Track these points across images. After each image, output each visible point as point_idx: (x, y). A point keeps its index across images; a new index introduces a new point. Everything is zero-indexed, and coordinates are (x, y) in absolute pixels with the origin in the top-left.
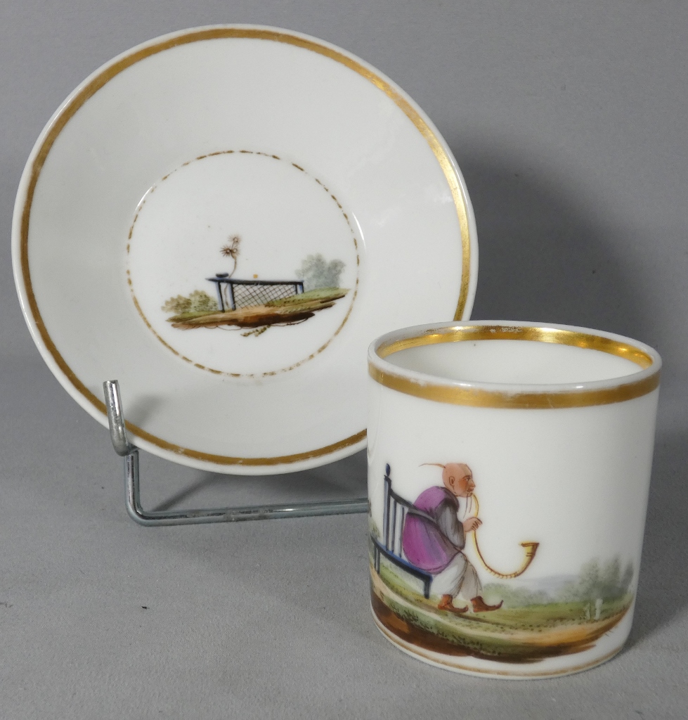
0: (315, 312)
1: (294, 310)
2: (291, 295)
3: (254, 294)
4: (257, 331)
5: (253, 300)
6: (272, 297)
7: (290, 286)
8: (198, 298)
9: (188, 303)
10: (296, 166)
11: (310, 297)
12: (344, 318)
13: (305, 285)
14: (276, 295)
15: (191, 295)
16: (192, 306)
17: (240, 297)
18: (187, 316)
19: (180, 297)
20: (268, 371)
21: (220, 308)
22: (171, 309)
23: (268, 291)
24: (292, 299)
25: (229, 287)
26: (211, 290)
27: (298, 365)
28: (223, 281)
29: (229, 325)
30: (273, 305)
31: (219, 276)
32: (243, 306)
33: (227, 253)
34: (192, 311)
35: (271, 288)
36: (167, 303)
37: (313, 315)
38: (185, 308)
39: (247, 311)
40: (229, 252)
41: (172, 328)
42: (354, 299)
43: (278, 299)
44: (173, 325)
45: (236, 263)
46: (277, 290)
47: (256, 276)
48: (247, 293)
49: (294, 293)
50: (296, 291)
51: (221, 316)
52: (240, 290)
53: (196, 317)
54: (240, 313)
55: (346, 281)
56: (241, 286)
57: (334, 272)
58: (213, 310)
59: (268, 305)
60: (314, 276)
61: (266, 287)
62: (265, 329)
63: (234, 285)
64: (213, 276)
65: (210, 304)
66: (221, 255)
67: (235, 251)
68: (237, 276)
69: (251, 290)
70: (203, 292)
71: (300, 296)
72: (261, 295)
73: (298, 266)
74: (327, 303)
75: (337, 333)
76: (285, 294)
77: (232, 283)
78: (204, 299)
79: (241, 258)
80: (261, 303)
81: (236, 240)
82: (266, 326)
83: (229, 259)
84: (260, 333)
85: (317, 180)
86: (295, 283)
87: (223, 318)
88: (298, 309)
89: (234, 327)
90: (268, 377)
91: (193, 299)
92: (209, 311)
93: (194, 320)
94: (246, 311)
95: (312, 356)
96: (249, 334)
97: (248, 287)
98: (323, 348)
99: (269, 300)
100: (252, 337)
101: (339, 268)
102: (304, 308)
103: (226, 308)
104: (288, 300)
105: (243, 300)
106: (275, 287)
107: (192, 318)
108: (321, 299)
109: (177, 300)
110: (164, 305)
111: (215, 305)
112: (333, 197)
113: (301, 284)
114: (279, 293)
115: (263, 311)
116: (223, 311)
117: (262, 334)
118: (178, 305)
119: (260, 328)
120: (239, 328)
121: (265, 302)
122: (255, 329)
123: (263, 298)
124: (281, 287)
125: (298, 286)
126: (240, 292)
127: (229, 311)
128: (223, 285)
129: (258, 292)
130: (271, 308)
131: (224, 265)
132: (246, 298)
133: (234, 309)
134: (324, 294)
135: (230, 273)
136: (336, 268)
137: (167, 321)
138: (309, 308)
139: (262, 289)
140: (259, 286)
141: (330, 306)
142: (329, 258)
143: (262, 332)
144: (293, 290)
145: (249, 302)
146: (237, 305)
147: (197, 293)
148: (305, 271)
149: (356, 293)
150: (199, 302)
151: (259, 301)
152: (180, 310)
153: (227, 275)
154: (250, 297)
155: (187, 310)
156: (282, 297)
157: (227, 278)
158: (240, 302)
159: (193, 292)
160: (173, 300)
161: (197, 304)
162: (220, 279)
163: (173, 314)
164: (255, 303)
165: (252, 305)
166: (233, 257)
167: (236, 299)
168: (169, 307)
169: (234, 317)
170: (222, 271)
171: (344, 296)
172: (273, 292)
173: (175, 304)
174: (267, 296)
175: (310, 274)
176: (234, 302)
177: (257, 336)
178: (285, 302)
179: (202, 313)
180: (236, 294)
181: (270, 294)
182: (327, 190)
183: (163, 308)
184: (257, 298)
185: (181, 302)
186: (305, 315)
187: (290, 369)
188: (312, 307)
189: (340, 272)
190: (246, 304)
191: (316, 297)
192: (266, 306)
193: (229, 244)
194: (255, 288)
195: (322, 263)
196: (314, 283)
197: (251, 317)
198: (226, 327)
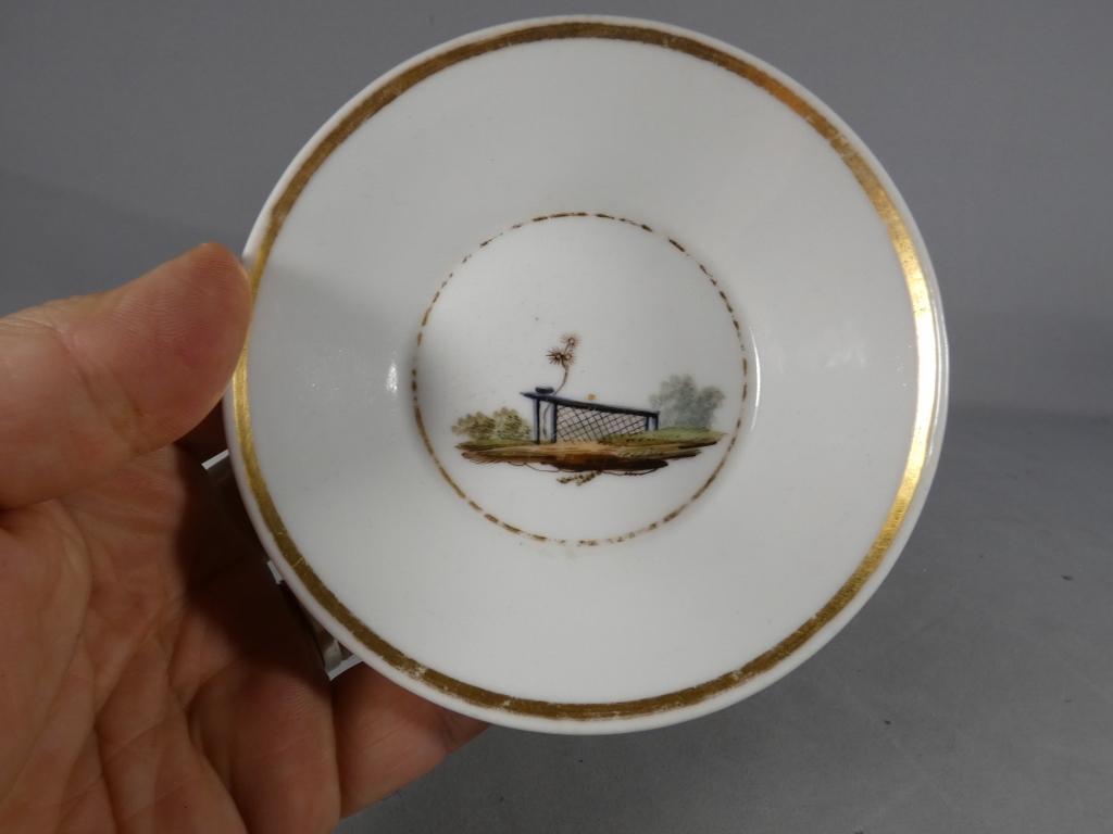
0: (669, 461)
1: (639, 453)
2: (638, 431)
3: (585, 423)
4: (581, 477)
5: (582, 431)
6: (611, 431)
7: (639, 418)
8: (505, 419)
9: (490, 424)
10: (674, 243)
11: (666, 439)
12: (709, 476)
13: (661, 419)
14: (616, 428)
15: (496, 414)
16: (495, 430)
17: (565, 425)
18: (485, 443)
19: (480, 415)
20: (588, 538)
21: (533, 437)
22: (465, 431)
23: (606, 420)
24: (639, 436)
25: (551, 406)
26: (526, 410)
27: (632, 535)
28: (544, 399)
29: (543, 463)
30: (610, 443)
31: (540, 390)
32: (567, 438)
33: (556, 359)
34: (494, 437)
35: (611, 417)
36: (461, 421)
37: (666, 465)
38: (486, 431)
39: (572, 446)
40: (560, 358)
41: (463, 458)
42: (729, 449)
43: (618, 434)
44: (464, 455)
45: (566, 374)
46: (619, 420)
47: (592, 397)
48: (576, 420)
49: (643, 429)
50: (647, 425)
51: (534, 449)
52: (566, 414)
53: (497, 446)
54: (561, 448)
55: (721, 421)
56: (568, 409)
57: (706, 405)
58: (524, 439)
59: (603, 441)
60: (676, 407)
61: (603, 414)
62: (593, 476)
63: (559, 407)
64: (532, 390)
65: (521, 430)
66: (547, 360)
67: (568, 357)
68: (566, 393)
69: (582, 417)
70: (513, 411)
71: (651, 434)
72: (594, 426)
73: (656, 390)
74: (689, 450)
75: (696, 497)
76: (630, 428)
77: (557, 403)
78: (514, 421)
79: (574, 369)
80: (593, 438)
81: (572, 342)
82: (594, 472)
83: (558, 369)
84: (584, 481)
85: (702, 267)
86: (646, 414)
87: (536, 453)
88: (646, 452)
89: (549, 467)
90: (585, 548)
91: (497, 420)
92: (517, 439)
93: (495, 450)
94: (569, 445)
95: (654, 526)
96: (569, 480)
97: (578, 411)
98: (673, 515)
99: (605, 433)
100: (572, 484)
101: (714, 400)
102: (654, 452)
103: (542, 438)
104: (633, 437)
105: (569, 430)
106: (617, 415)
107: (492, 447)
108: (680, 442)
109: (475, 418)
110: (456, 424)
111: (528, 432)
112: (722, 295)
113: (655, 416)
114: (622, 426)
115: (594, 448)
116: (538, 442)
117: (588, 483)
118: (476, 426)
119: (585, 474)
120: (556, 469)
121: (599, 436)
122: (578, 474)
123: (597, 431)
124: (625, 417)
125: (651, 420)
126: (566, 417)
127: (546, 443)
128: (544, 405)
129: (592, 420)
130: (607, 446)
131: (550, 377)
132: (574, 428)
133: (554, 441)
134: (687, 436)
135: (555, 388)
136: (711, 399)
137: (457, 447)
138: (661, 454)
139: (598, 417)
140: (594, 412)
141: (693, 455)
142: (702, 383)
143: (588, 479)
144: (642, 423)
145: (577, 433)
146: (558, 436)
147: (504, 411)
148: (663, 399)
149: (734, 441)
150: (507, 425)
151: (591, 433)
152: (477, 434)
153: (551, 390)
154: (579, 426)
155: (487, 435)
156: (624, 431)
157: (551, 395)
158: (563, 432)
159: (499, 410)
160: (469, 417)
161: (502, 427)
162: (541, 395)
163: (466, 438)
164: (585, 436)
165: (580, 438)
166: (564, 366)
167: (559, 427)
168: (462, 428)
169: (551, 453)
170: (544, 384)
171: (714, 443)
172: (614, 423)
173: (471, 424)
174: (603, 428)
175: (672, 403)
176: (555, 430)
177: (579, 484)
178: (628, 440)
179: (507, 442)
180: (560, 419)
181: (608, 426)
182: (714, 283)
183: (454, 429)
184: (588, 428)
185: (481, 422)
186: (653, 463)
187: (620, 541)
188: (665, 453)
189: (714, 406)
190: (572, 435)
191: (675, 439)
192: (600, 442)
193: (561, 347)
194: (589, 414)
195: (691, 389)
196: (675, 416)
197: (576, 456)
198: (538, 465)
